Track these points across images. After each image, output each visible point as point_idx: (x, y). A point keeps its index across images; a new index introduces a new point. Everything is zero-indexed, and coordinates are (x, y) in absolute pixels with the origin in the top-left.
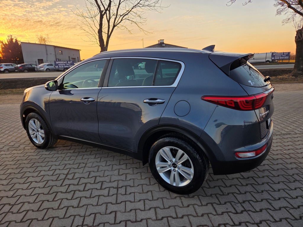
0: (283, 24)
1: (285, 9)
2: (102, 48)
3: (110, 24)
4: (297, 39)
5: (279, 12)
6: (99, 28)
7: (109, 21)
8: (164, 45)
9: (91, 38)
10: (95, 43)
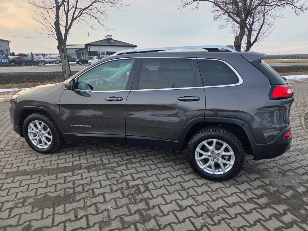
0: (219, 29)
1: (221, 16)
2: (59, 42)
3: (69, 17)
4: (236, 44)
5: (216, 19)
6: (55, 20)
7: (67, 14)
8: (112, 41)
9: (46, 30)
10: (50, 36)
